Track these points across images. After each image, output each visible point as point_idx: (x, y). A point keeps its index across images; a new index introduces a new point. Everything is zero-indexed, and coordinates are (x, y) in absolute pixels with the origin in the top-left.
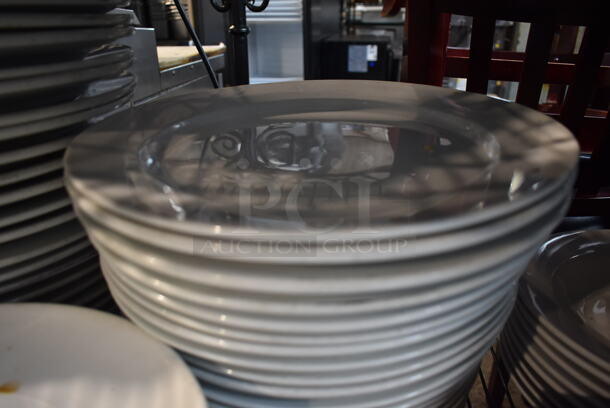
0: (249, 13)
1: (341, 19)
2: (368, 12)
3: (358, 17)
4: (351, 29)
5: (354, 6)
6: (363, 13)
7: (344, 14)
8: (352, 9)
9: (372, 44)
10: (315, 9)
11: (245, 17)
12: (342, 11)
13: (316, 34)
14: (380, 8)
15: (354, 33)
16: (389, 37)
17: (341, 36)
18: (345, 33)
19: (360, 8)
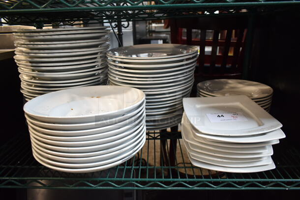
0: (123, 28)
1: (147, 30)
2: (157, 27)
3: (153, 29)
4: (151, 34)
5: (151, 24)
6: (155, 27)
7: (147, 28)
8: (151, 26)
9: (161, 39)
10: (137, 26)
11: (121, 29)
12: (147, 26)
13: (138, 36)
14: (163, 25)
15: (152, 35)
16: (167, 37)
17: (147, 37)
18: (148, 35)
19: (154, 25)
